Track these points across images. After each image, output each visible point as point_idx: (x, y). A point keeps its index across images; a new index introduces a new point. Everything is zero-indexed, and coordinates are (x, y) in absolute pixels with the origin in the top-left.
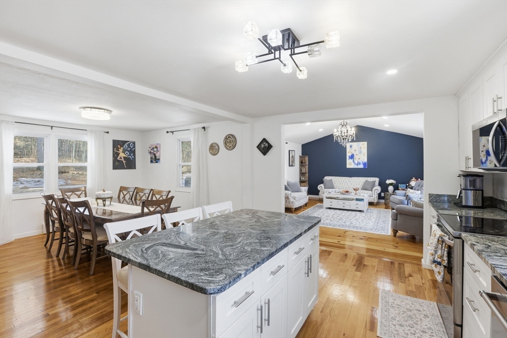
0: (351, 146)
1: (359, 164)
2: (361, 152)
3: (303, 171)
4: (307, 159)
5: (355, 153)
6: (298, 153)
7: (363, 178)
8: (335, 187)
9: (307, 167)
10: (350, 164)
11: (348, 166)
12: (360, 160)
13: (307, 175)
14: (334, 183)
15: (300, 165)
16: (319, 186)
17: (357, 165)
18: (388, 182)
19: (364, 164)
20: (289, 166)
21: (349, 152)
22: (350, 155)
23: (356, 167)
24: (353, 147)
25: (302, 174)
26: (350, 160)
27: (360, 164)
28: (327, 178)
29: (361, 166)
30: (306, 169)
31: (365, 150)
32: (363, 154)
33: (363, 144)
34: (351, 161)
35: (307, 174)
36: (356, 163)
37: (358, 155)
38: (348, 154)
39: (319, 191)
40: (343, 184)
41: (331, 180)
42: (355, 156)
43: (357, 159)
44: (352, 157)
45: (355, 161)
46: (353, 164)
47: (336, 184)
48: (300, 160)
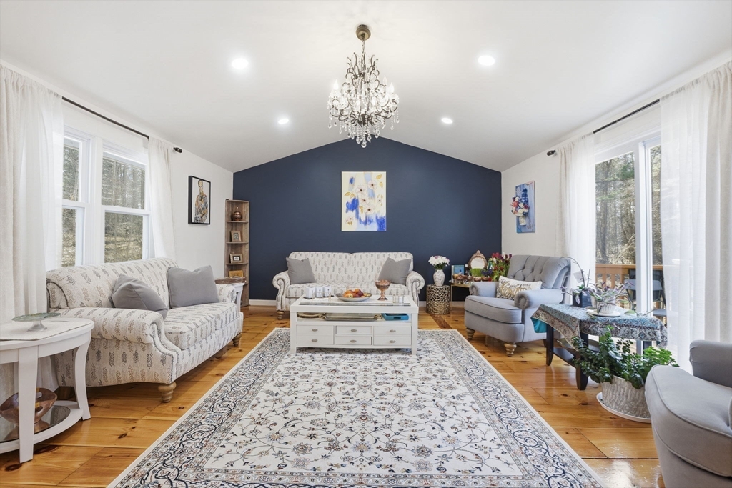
0: (351, 181)
1: (367, 221)
2: (372, 195)
3: (237, 239)
4: (246, 209)
5: (360, 197)
6: (222, 192)
7: (381, 254)
8: (316, 278)
9: (246, 229)
10: (350, 223)
11: (345, 227)
12: (372, 212)
13: (246, 249)
14: (313, 269)
15: (228, 223)
16: (276, 278)
17: (365, 223)
18: (434, 261)
19: (380, 222)
20: (190, 222)
21: (347, 194)
22: (350, 201)
23: (362, 228)
24: (356, 182)
25: (232, 246)
26: (350, 212)
27: (371, 221)
28: (296, 256)
29: (374, 227)
30: (243, 235)
31: (381, 191)
32: (377, 199)
33: (379, 177)
34: (352, 214)
35: (247, 246)
36: (363, 219)
37: (368, 201)
38: (346, 199)
39: (276, 291)
40: (336, 270)
41: (306, 262)
42: (361, 204)
43: (365, 210)
44: (354, 205)
45: (360, 215)
46: (355, 221)
47: (319, 269)
48: (227, 210)
